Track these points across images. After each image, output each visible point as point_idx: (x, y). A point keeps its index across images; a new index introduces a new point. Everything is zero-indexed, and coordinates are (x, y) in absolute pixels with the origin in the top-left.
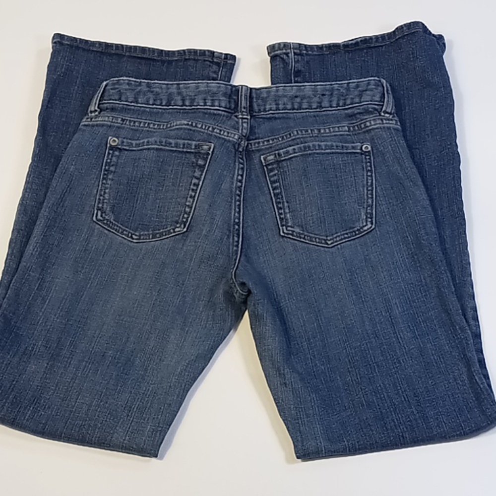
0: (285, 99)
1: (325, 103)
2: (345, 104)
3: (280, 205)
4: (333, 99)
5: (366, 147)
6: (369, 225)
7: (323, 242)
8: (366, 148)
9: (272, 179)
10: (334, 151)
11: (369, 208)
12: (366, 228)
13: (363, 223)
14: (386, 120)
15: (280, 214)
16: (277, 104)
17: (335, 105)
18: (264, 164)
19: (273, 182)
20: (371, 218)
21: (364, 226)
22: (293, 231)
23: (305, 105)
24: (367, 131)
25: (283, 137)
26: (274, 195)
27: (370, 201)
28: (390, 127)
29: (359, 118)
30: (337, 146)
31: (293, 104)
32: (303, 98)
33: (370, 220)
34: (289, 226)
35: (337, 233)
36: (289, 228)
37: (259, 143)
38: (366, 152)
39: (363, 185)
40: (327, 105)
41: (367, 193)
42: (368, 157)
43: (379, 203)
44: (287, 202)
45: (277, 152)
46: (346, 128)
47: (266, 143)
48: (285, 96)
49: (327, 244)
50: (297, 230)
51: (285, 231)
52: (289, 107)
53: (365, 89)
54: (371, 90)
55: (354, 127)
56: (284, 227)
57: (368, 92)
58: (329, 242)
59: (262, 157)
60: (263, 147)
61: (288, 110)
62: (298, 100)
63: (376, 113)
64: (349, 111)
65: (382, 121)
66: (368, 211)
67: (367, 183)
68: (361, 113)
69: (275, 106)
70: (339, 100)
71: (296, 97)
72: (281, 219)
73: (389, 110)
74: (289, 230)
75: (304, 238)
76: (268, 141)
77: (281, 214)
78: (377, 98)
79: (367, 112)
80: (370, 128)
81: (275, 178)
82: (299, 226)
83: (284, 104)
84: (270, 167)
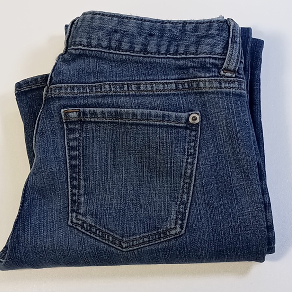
0: (101, 33)
1: (152, 48)
2: (176, 52)
3: (75, 183)
4: (162, 42)
5: (195, 117)
6: (178, 230)
7: (117, 242)
8: (195, 119)
9: (71, 144)
10: (151, 123)
11: (181, 206)
12: (173, 232)
13: (171, 224)
14: (225, 82)
15: (73, 195)
16: (90, 38)
17: (163, 52)
18: (64, 121)
19: (72, 148)
20: (182, 220)
21: (171, 229)
22: (84, 222)
23: (125, 46)
24: (199, 93)
25: (92, 88)
26: (71, 166)
27: (185, 196)
28: (230, 93)
29: (192, 74)
30: (156, 116)
31: (110, 41)
32: (125, 34)
33: (180, 222)
34: (80, 214)
35: (135, 234)
36: (80, 217)
37: (61, 88)
38: (193, 125)
39: (181, 175)
40: (154, 50)
41: (183, 186)
42: (193, 133)
43: (195, 202)
44: (85, 180)
45: (82, 109)
46: (174, 86)
47: (69, 91)
48: (101, 29)
49: (121, 246)
50: (89, 220)
51: (74, 220)
52: (105, 43)
53: (205, 33)
54: (213, 37)
55: (183, 84)
56: (74, 215)
57: (208, 40)
58: (124, 245)
59: (62, 110)
60: (65, 95)
61: (102, 47)
62: (117, 36)
63: (214, 72)
64: (181, 62)
65: (220, 84)
66: (181, 210)
67: (185, 172)
68: (196, 67)
69: (85, 40)
70: (169, 45)
71: (116, 31)
72: (73, 202)
73: (232, 67)
74: (79, 220)
75: (95, 233)
76: (73, 88)
77: (75, 195)
78: (219, 50)
79: (203, 67)
80: (204, 90)
81: (76, 143)
82: (92, 215)
83: (98, 40)
84: (71, 126)
